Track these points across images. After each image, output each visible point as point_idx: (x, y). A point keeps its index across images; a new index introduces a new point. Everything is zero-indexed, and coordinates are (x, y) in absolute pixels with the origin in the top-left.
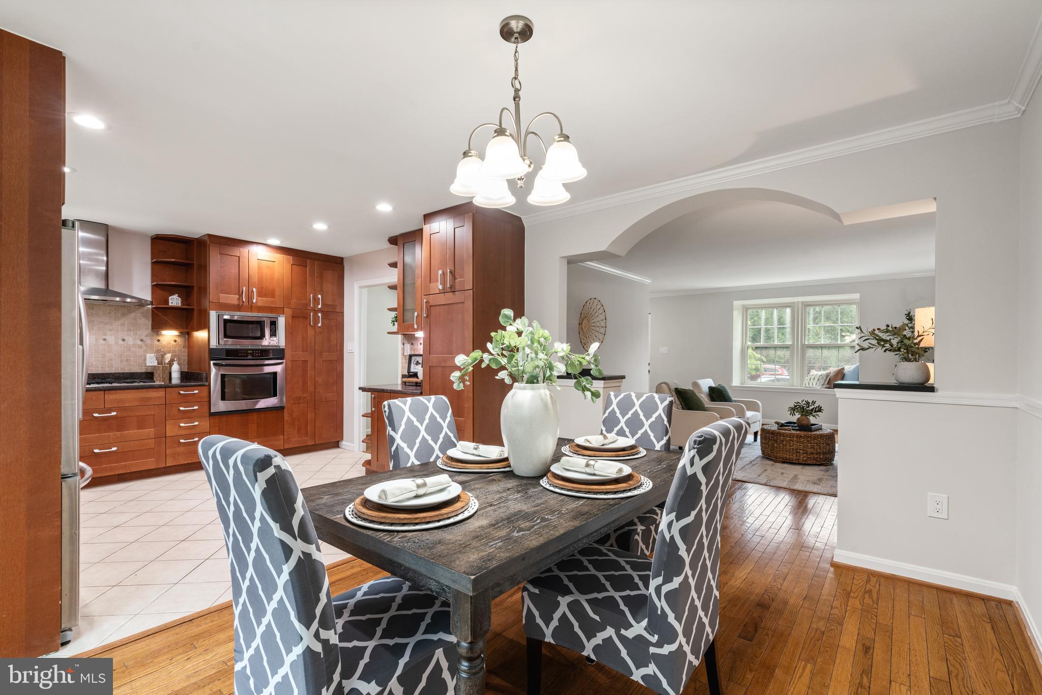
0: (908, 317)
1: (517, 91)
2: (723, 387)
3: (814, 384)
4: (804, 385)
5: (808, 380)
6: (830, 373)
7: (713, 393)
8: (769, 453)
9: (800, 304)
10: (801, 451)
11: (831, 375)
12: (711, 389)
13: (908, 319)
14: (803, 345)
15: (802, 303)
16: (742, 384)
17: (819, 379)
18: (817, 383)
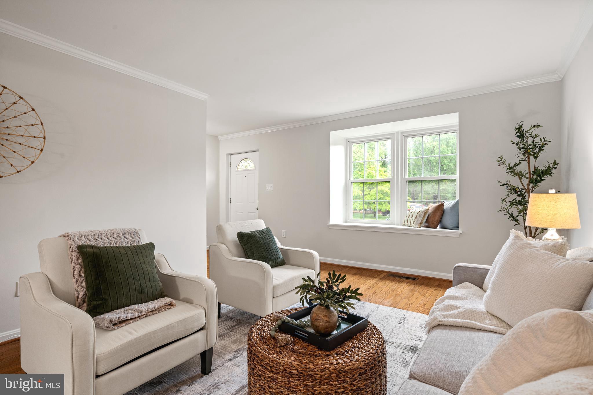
0: (518, 134)
5: (407, 217)
6: (428, 209)
9: (400, 134)
11: (429, 212)
13: (519, 137)
14: (402, 179)
15: (402, 133)
16: (346, 222)
17: (417, 216)
18: (414, 222)
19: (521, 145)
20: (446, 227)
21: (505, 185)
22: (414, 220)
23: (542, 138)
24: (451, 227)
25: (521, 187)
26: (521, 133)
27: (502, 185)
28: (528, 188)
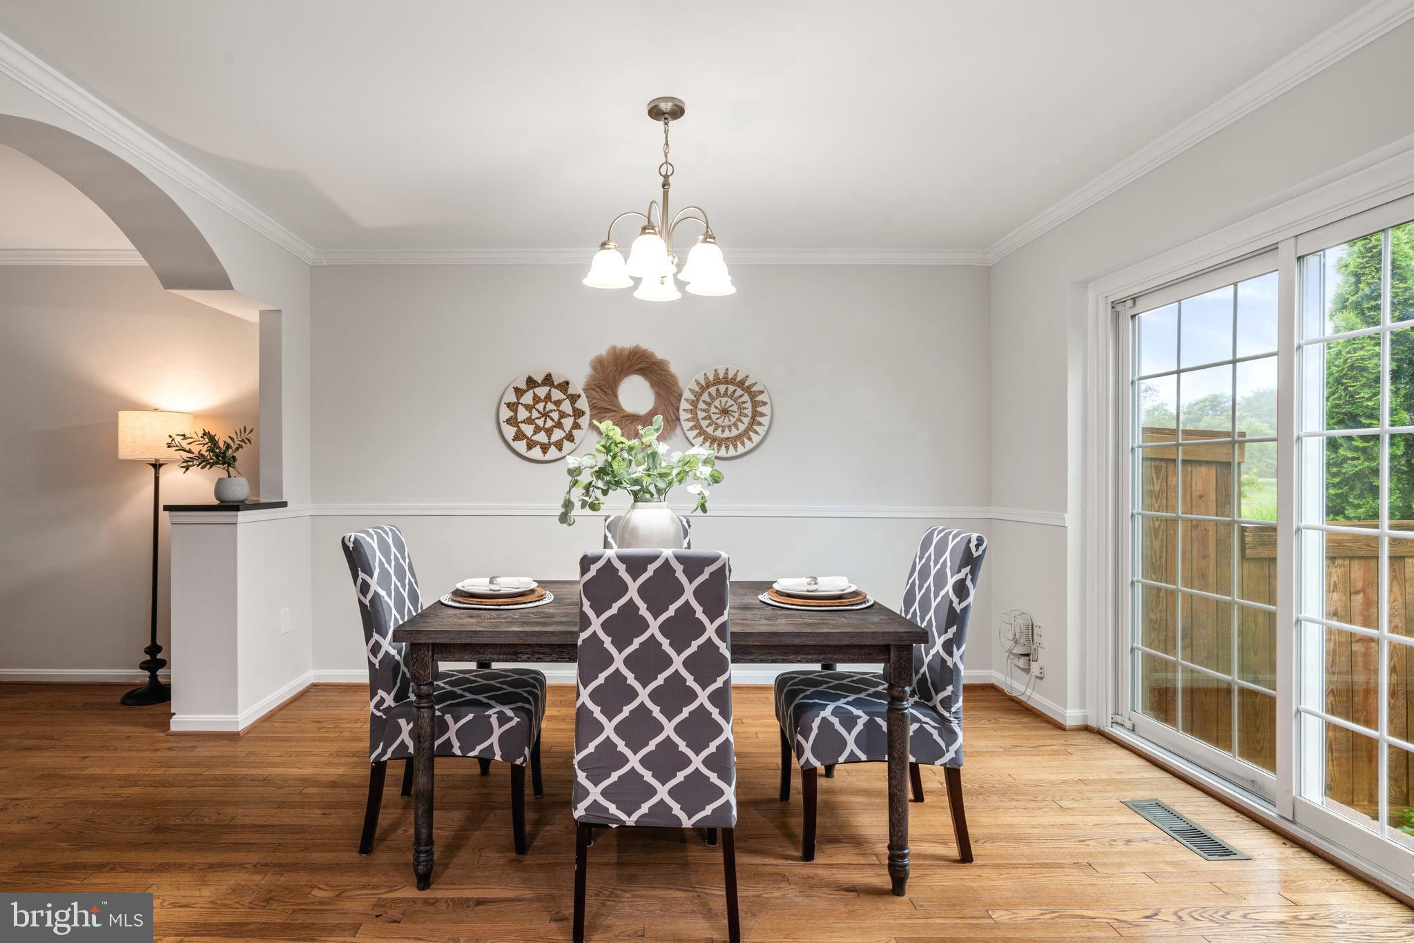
1: (666, 177)
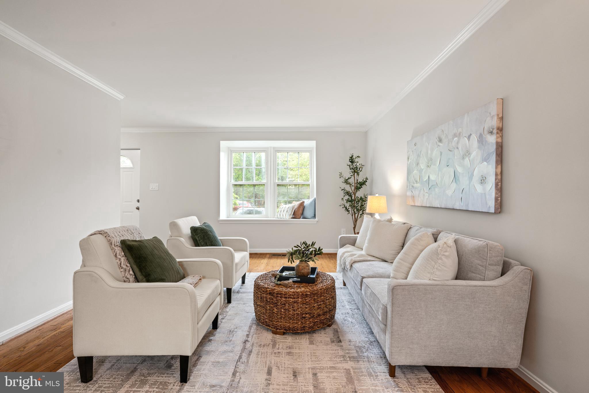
0: (351, 160)
2: (209, 226)
3: (284, 215)
4: (276, 216)
5: (280, 212)
7: (197, 235)
8: (267, 320)
9: (272, 149)
10: (307, 316)
11: (296, 207)
12: (194, 230)
13: (351, 162)
14: (274, 183)
15: (274, 148)
16: (228, 218)
17: (287, 211)
18: (286, 215)
19: (351, 167)
20: (306, 217)
21: (343, 190)
22: (285, 213)
23: (360, 164)
24: (310, 217)
25: (351, 191)
26: (352, 160)
27: (342, 190)
28: (354, 192)
